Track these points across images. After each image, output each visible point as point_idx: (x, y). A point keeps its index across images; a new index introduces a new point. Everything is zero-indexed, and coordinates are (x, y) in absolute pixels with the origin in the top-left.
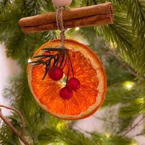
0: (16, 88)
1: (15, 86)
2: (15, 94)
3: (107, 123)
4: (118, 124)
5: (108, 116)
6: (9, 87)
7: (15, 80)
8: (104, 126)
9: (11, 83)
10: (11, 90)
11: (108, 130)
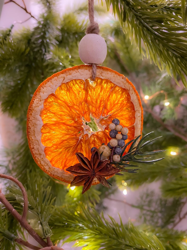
0: (15, 163)
1: (12, 161)
2: (12, 172)
3: (145, 212)
4: (160, 215)
5: (145, 202)
6: (4, 161)
7: (13, 152)
8: (140, 217)
9: (6, 157)
10: (7, 167)
11: (147, 223)
